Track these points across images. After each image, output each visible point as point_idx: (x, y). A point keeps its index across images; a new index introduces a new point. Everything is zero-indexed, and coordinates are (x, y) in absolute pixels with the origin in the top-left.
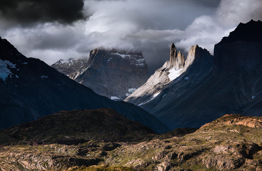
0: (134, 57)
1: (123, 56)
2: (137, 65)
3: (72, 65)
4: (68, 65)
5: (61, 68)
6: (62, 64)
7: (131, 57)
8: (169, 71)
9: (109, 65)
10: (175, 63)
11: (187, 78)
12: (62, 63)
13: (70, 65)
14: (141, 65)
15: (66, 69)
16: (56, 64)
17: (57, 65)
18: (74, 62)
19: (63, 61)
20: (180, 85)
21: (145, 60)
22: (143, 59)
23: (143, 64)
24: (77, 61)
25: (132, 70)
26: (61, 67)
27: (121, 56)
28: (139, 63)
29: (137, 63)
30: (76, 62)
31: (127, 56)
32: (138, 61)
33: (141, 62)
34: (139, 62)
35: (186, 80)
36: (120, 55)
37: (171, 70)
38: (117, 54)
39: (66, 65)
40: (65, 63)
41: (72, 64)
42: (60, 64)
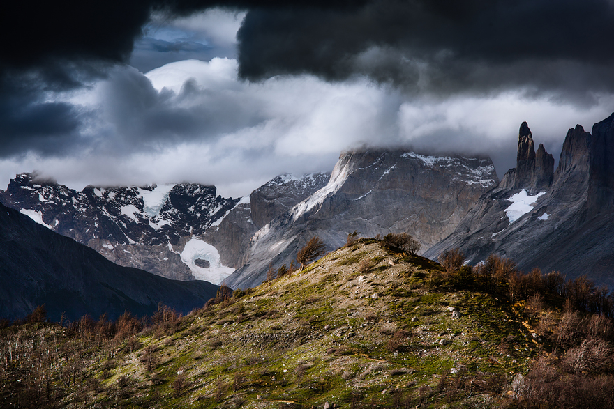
0: (462, 163)
1: (429, 161)
2: (471, 182)
3: (311, 187)
4: (300, 186)
5: (280, 196)
6: (283, 185)
7: (453, 163)
8: (511, 199)
9: (388, 185)
10: (528, 177)
11: (545, 217)
12: (286, 182)
13: (305, 186)
14: (484, 184)
15: (295, 197)
16: (269, 185)
17: (271, 187)
18: (319, 178)
19: (288, 176)
20: (522, 236)
21: (495, 170)
22: (489, 167)
23: (489, 180)
24: (325, 176)
25: (455, 196)
26: (282, 191)
27: (421, 161)
28: (479, 179)
29: (472, 179)
30: (322, 179)
31: (441, 160)
32: (477, 172)
33: (484, 176)
34: (477, 175)
35: (542, 221)
36: (419, 157)
37: (515, 196)
38: (412, 155)
39: (294, 188)
40: (292, 182)
41: (311, 184)
42: (281, 184)
